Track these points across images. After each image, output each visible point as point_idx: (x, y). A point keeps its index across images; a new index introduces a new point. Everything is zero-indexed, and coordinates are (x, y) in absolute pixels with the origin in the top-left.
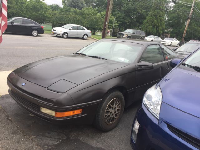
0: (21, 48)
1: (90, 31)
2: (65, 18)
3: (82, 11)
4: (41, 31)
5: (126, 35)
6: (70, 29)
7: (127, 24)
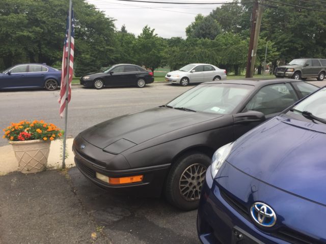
0: (117, 105)
1: (225, 70)
2: (187, 55)
3: (215, 41)
4: (149, 79)
5: (292, 70)
6: (191, 72)
7: (299, 49)
